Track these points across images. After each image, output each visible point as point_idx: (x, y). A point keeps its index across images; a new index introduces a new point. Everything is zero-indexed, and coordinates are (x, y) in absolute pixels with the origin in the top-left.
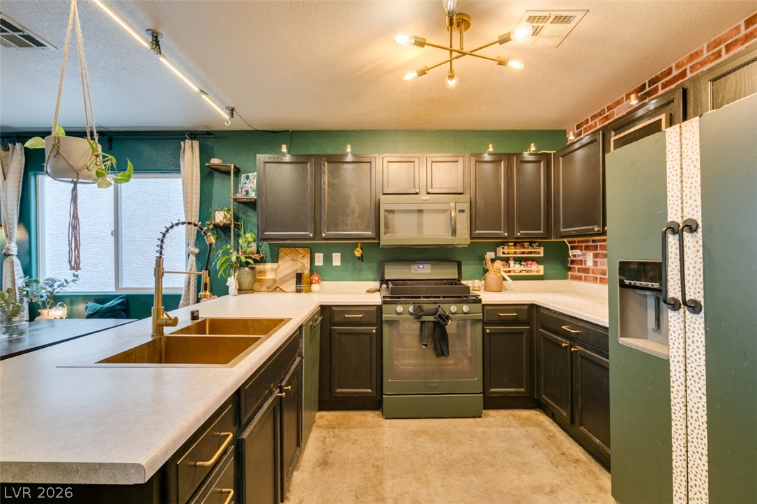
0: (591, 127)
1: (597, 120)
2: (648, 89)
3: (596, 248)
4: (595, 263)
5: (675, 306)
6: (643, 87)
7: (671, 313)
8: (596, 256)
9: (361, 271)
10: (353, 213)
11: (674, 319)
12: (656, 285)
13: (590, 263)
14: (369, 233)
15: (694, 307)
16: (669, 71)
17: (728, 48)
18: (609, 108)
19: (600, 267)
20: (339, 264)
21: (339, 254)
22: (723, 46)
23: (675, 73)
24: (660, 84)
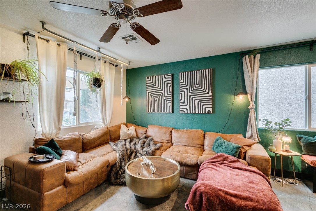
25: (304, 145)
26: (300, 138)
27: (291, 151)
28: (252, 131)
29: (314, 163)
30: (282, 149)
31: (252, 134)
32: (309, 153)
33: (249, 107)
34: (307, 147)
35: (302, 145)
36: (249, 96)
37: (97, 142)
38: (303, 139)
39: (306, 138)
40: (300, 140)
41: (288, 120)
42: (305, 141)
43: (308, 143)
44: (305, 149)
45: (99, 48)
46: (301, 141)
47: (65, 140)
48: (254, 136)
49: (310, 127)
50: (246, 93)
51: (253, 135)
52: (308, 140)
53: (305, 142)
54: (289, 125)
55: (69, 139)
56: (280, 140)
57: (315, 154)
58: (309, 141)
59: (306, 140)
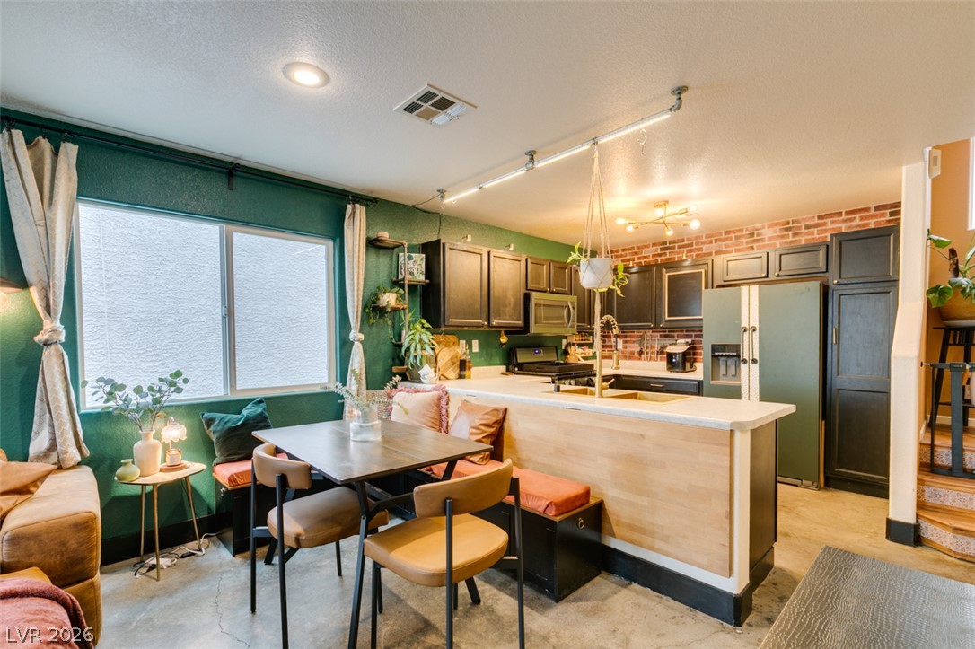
0: (621, 256)
1: (628, 252)
2: (668, 245)
3: (626, 337)
4: (625, 347)
5: (745, 361)
6: (665, 243)
7: (742, 365)
8: (626, 342)
9: (492, 356)
10: (510, 304)
11: (743, 367)
12: (735, 354)
13: (620, 347)
14: (520, 323)
15: (754, 361)
16: (683, 240)
17: (716, 241)
18: (638, 248)
19: (628, 349)
20: (477, 350)
21: (477, 341)
22: (713, 239)
23: (686, 242)
24: (676, 245)
25: (218, 439)
26: (210, 422)
27: (185, 463)
28: (52, 426)
29: (235, 480)
30: (160, 465)
31: (53, 440)
32: (228, 455)
33: (39, 338)
34: (223, 441)
35: (214, 439)
36: (34, 293)
38: (216, 423)
39: (223, 418)
40: (209, 427)
41: (178, 374)
42: (219, 428)
43: (225, 432)
44: (219, 450)
46: (211, 428)
48: (63, 444)
49: (233, 387)
50: (23, 284)
51: (58, 441)
52: (226, 422)
53: (220, 431)
54: (179, 390)
56: (154, 438)
57: (239, 456)
58: (229, 425)
59: (222, 423)
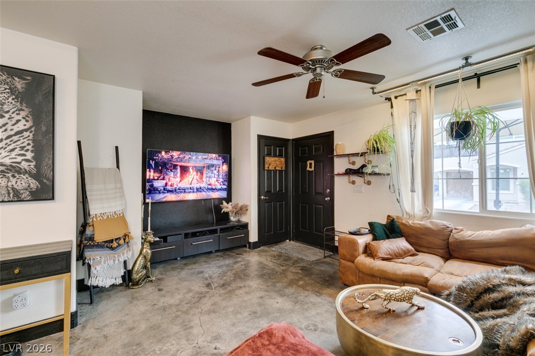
37: (476, 250)
45: (466, 59)
47: (411, 226)
55: (419, 226)
